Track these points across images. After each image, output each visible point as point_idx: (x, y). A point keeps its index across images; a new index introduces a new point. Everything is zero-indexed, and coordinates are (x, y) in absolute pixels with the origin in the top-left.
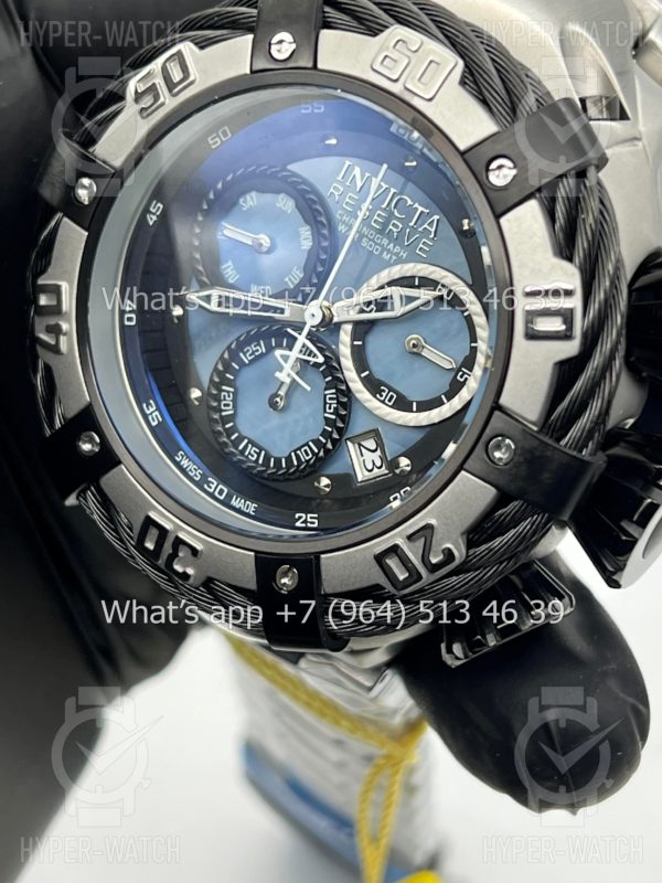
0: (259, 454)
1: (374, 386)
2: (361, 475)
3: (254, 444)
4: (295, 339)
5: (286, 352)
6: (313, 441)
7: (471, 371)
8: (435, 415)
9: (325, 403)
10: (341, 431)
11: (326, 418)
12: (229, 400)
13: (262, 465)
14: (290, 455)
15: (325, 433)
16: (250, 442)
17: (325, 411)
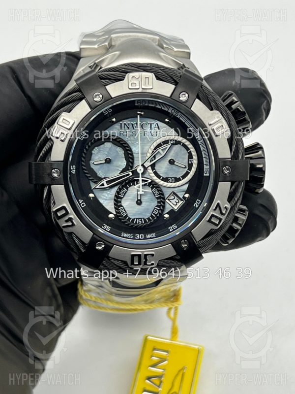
0: (142, 221)
1: (166, 180)
2: (176, 208)
3: (138, 219)
4: (138, 180)
5: (138, 185)
6: (156, 206)
7: (192, 158)
8: (189, 177)
9: (154, 194)
10: (164, 199)
11: (157, 198)
12: (123, 211)
13: (145, 223)
14: (151, 215)
15: (158, 202)
16: (137, 219)
17: (155, 196)
